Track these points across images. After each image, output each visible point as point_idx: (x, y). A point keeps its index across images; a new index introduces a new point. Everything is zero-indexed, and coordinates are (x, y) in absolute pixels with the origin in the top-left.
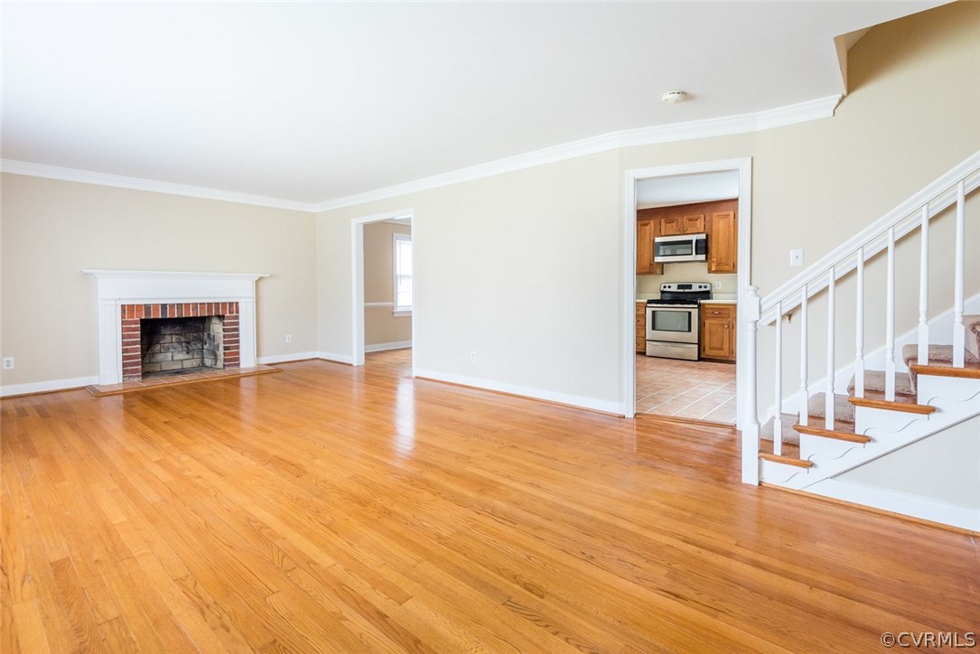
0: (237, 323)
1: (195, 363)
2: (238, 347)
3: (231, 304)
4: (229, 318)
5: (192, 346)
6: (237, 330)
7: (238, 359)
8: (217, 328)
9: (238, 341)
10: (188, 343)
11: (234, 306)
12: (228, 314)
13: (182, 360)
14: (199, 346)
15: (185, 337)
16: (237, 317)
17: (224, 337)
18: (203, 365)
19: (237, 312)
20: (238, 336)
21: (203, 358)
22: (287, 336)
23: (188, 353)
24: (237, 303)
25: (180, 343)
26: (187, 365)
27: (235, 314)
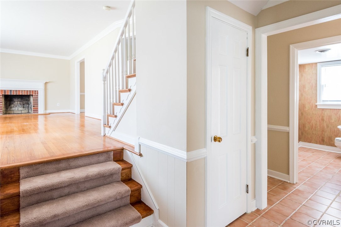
0: (37, 98)
1: (26, 111)
2: (37, 106)
3: (35, 91)
4: (34, 96)
5: (25, 106)
6: (37, 100)
7: (38, 110)
8: (32, 99)
9: (38, 104)
10: (24, 104)
11: (36, 92)
12: (34, 95)
13: (21, 110)
14: (28, 106)
15: (22, 102)
16: (37, 96)
17: (33, 102)
18: (29, 113)
19: (38, 94)
20: (38, 102)
21: (29, 110)
22: (58, 104)
23: (23, 108)
24: (37, 91)
25: (21, 104)
26: (23, 112)
27: (37, 95)
